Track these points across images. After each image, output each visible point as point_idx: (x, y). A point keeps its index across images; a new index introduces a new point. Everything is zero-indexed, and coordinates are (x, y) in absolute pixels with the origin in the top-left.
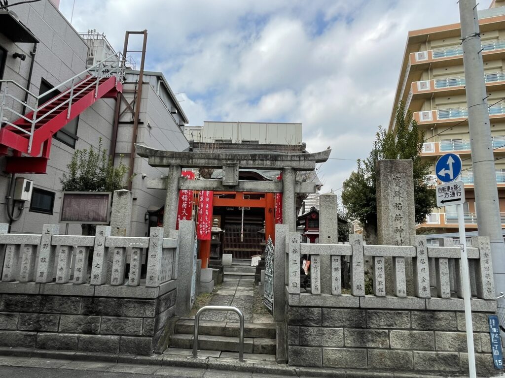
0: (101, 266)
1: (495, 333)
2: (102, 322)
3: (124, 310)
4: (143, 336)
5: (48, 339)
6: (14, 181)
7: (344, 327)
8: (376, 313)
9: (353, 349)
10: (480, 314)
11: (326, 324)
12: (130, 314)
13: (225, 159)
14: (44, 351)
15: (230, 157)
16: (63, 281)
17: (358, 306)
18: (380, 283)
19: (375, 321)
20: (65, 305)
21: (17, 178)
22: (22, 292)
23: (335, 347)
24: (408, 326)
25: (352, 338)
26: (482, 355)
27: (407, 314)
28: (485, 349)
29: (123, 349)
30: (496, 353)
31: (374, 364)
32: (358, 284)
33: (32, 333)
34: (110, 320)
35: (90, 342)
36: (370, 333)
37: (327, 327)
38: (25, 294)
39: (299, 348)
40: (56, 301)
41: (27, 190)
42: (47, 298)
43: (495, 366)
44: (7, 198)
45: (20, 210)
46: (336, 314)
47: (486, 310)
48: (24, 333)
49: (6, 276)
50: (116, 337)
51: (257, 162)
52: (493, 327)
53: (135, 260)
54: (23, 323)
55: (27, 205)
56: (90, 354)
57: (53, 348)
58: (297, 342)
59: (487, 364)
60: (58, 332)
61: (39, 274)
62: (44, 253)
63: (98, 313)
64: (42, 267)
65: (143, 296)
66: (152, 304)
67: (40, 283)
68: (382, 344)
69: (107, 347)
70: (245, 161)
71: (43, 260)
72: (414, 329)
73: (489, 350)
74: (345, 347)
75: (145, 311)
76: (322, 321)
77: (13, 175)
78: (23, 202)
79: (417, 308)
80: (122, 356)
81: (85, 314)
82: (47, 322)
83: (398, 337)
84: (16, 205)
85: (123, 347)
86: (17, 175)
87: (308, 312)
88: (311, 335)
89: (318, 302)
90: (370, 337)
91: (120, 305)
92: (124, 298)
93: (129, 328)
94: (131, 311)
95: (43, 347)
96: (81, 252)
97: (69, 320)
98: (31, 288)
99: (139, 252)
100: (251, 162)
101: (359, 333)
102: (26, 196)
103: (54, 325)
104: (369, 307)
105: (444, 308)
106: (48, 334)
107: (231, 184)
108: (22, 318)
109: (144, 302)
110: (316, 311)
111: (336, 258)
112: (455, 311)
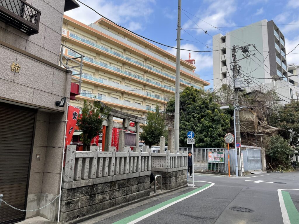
0: (140, 164)
3: (145, 180)
4: (148, 189)
13: (126, 115)
19: (178, 174)
20: (133, 182)
24: (181, 175)
29: (145, 195)
34: (142, 185)
36: (177, 177)
42: (129, 180)
48: (123, 197)
50: (144, 191)
53: (146, 161)
60: (132, 193)
61: (126, 170)
62: (128, 160)
63: (140, 183)
64: (128, 166)
67: (127, 174)
68: (178, 180)
69: (142, 195)
71: (128, 163)
76: (173, 176)
81: (137, 184)
83: (180, 178)
93: (146, 187)
96: (136, 159)
97: (134, 188)
103: (130, 191)
106: (130, 195)
108: (123, 191)
111: (174, 157)
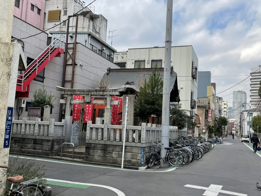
0: (37, 130)
1: (143, 154)
2: (38, 146)
3: (43, 143)
4: (48, 151)
5: (24, 151)
6: (19, 100)
7: (100, 150)
8: (109, 146)
9: (102, 157)
10: (139, 148)
11: (95, 149)
12: (45, 144)
13: (86, 92)
14: (23, 154)
15: (88, 91)
16: (28, 134)
17: (104, 144)
18: (112, 137)
19: (109, 149)
20: (28, 141)
21: (20, 99)
22: (18, 137)
23: (97, 156)
24: (118, 151)
25: (102, 154)
26: (138, 160)
27: (118, 147)
28: (139, 159)
29: (43, 154)
30: (142, 160)
31: (107, 162)
32: (105, 137)
33: (21, 149)
34: (39, 146)
35: (35, 152)
36: (107, 152)
37: (96, 150)
38: (19, 138)
39: (88, 156)
40: (26, 139)
41: (24, 103)
42: (24, 139)
43: (141, 164)
44: (17, 107)
45: (22, 111)
46: (98, 146)
47: (141, 146)
48: (19, 149)
49: (14, 132)
50: (41, 151)
51: (97, 93)
52: (142, 152)
53: (46, 128)
54: (19, 146)
55: (25, 109)
56: (34, 155)
57: (26, 153)
58: (87, 154)
59: (139, 163)
60: (27, 149)
61: (22, 132)
62: (23, 126)
63: (37, 144)
64: (23, 130)
65: (48, 139)
66: (50, 142)
67: (22, 135)
68: (110, 156)
69: (39, 153)
70: (93, 92)
71: (23, 128)
72: (120, 152)
73: (140, 159)
74: (100, 156)
75: (48, 143)
76: (94, 148)
77: (19, 98)
78: (23, 108)
79: (121, 145)
80: (42, 156)
81: (34, 144)
82: (24, 146)
83: (115, 154)
84: (20, 109)
85: (43, 153)
86: (20, 98)
87: (91, 145)
88: (91, 152)
89: (94, 142)
90: (107, 153)
91: (42, 142)
92: (43, 140)
93: (44, 149)
94: (45, 143)
95: (23, 153)
96: (32, 126)
97: (29, 146)
98: (20, 136)
99: (47, 126)
100: (95, 93)
101: (104, 152)
102: (24, 106)
103: (26, 147)
104: (108, 144)
105: (129, 145)
106: (25, 149)
107: (88, 102)
108: (18, 145)
109: (48, 141)
110: (93, 145)
111: (100, 129)
112: (132, 147)
